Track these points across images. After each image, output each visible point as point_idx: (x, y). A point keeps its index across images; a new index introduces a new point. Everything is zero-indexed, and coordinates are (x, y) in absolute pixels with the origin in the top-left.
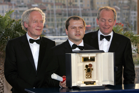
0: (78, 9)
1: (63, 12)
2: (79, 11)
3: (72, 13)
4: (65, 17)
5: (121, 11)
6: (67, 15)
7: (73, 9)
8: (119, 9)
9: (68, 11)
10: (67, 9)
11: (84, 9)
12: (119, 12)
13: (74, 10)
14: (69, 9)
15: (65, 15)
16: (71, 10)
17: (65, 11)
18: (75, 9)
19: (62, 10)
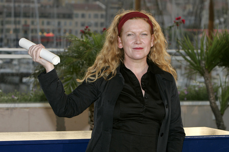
0: (32, 5)
1: (5, 10)
2: (33, 9)
3: (22, 11)
4: (8, 19)
5: (106, 10)
6: (13, 14)
7: (23, 5)
8: (103, 7)
9: (15, 8)
10: (12, 5)
11: (42, 6)
12: (104, 13)
13: (25, 7)
14: (17, 5)
15: (9, 15)
16: (19, 6)
17: (8, 8)
18: (27, 4)
19: (4, 7)
